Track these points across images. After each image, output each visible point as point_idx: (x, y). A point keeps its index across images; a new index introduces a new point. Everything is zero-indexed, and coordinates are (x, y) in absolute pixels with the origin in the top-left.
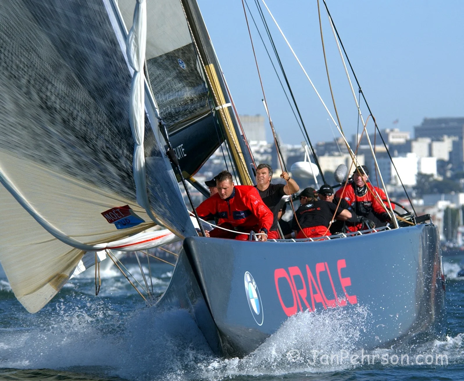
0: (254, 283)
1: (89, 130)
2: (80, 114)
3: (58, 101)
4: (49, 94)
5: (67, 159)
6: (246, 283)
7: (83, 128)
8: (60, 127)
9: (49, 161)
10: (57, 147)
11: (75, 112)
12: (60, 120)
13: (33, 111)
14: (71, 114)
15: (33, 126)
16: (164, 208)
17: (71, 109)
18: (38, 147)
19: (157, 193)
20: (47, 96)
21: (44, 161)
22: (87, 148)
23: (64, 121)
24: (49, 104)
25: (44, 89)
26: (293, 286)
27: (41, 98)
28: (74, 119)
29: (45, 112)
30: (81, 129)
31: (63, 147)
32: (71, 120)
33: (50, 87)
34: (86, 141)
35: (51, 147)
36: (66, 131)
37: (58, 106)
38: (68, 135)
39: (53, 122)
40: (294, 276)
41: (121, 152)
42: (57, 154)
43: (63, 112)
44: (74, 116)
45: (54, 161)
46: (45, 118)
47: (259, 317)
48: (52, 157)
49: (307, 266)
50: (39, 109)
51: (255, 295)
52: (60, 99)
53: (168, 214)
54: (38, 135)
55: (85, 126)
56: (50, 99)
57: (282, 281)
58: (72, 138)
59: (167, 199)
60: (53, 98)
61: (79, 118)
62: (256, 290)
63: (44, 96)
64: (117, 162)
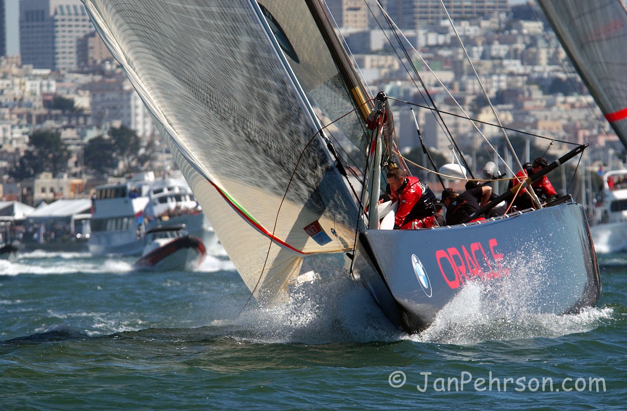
0: (420, 263)
1: (281, 156)
2: (273, 144)
3: (257, 135)
4: (249, 130)
5: (274, 183)
6: (414, 264)
7: (277, 155)
8: (263, 155)
9: (261, 185)
10: (265, 173)
11: (270, 143)
12: (262, 150)
13: (243, 145)
14: (267, 145)
15: (246, 157)
17: (266, 140)
18: (252, 174)
21: (259, 186)
22: (284, 171)
23: (264, 151)
24: (251, 138)
25: (245, 127)
26: (453, 264)
27: (245, 134)
28: (270, 148)
29: (250, 145)
30: (276, 156)
31: (268, 172)
32: (269, 150)
33: (248, 124)
34: (282, 166)
35: (261, 173)
36: (268, 158)
37: (258, 139)
38: (269, 161)
39: (257, 152)
40: (453, 256)
41: (306, 171)
42: (265, 178)
43: (262, 144)
44: (270, 146)
45: (265, 184)
46: (252, 150)
47: (428, 291)
48: (263, 181)
49: (463, 246)
50: (247, 143)
51: (423, 273)
52: (258, 133)
54: (250, 164)
55: (278, 153)
56: (251, 134)
57: (443, 260)
58: (273, 164)
59: (344, 205)
60: (253, 133)
61: (273, 147)
62: (423, 269)
63: (247, 132)
64: (305, 180)
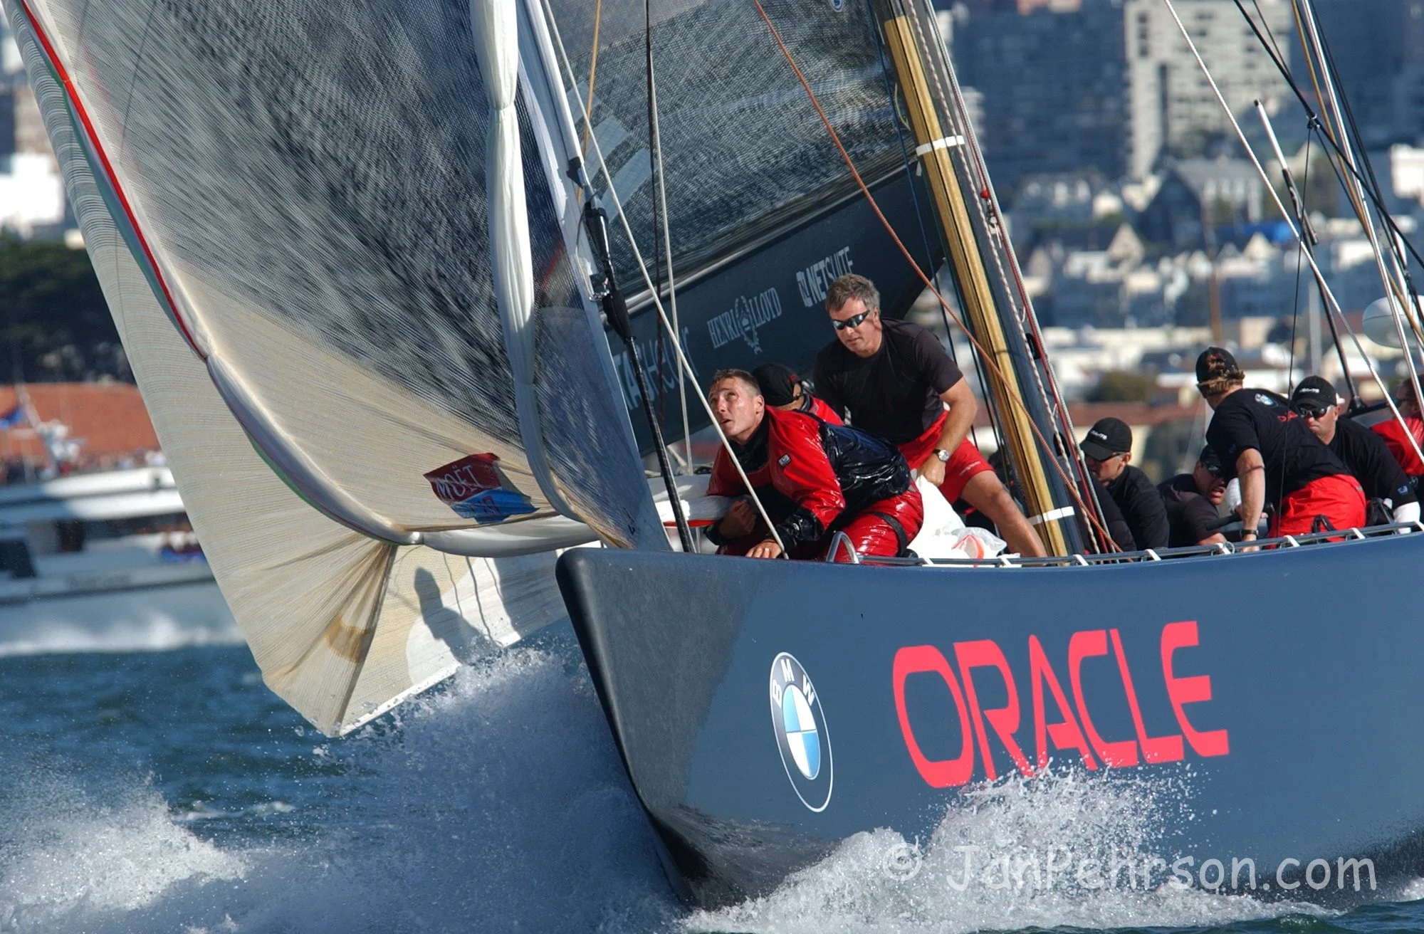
1: (394, 221)
2: (373, 173)
3: (319, 131)
4: (295, 108)
5: (338, 308)
7: (381, 214)
8: (321, 208)
9: (292, 309)
10: (314, 269)
11: (362, 166)
12: (323, 188)
13: (256, 157)
14: (351, 172)
15: (255, 202)
16: (582, 462)
17: (352, 156)
18: (266, 263)
19: (565, 416)
20: (290, 114)
21: (280, 308)
22: (388, 273)
23: (333, 192)
24: (296, 137)
25: (284, 94)
26: (965, 698)
27: (276, 120)
28: (357, 187)
29: (285, 162)
30: (374, 217)
31: (328, 268)
32: (351, 190)
33: (299, 87)
34: (388, 255)
35: (299, 266)
36: (334, 217)
37: (318, 146)
38: (341, 231)
39: (304, 192)
42: (312, 286)
43: (331, 165)
44: (359, 177)
45: (305, 308)
46: (285, 178)
48: (300, 296)
50: (272, 153)
52: (325, 126)
53: (594, 480)
54: (268, 229)
55: (385, 208)
56: (299, 124)
58: (351, 242)
59: (592, 432)
60: (306, 121)
61: (370, 185)
63: (284, 116)
64: (463, 320)
